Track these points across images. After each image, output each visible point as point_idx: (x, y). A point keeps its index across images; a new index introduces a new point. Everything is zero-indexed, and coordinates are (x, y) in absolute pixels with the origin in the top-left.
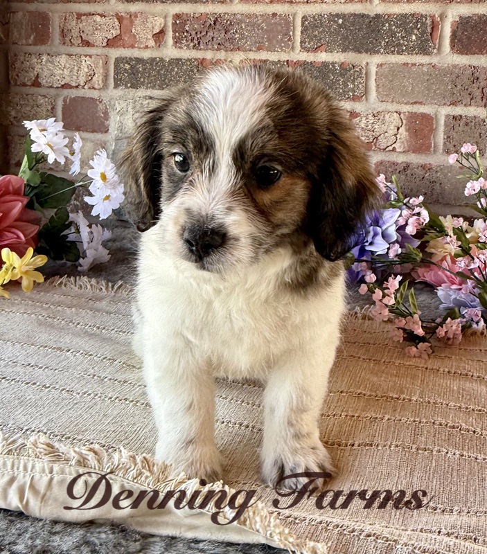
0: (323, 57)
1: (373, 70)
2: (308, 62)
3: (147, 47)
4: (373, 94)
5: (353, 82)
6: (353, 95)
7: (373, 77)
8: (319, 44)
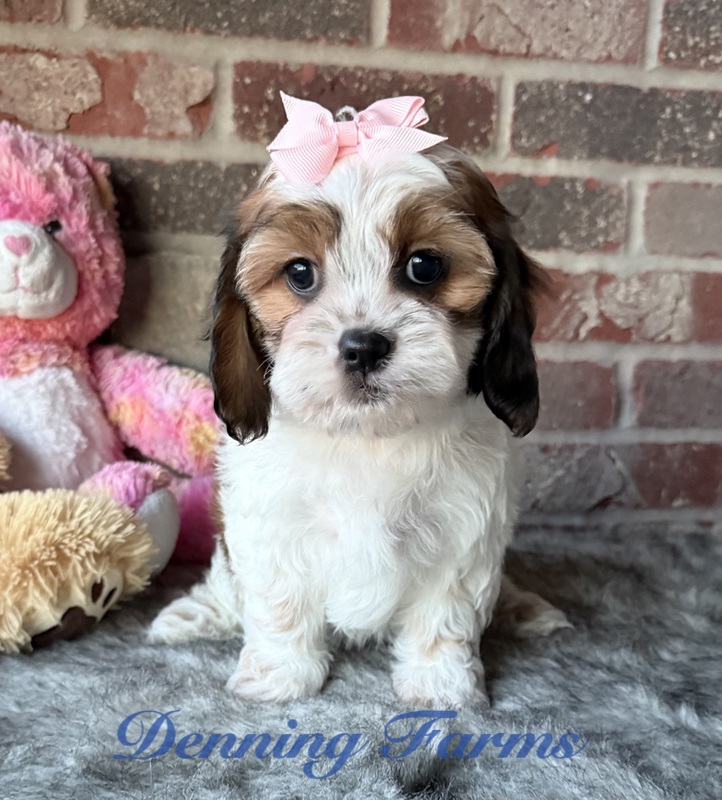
0: (551, 167)
1: (642, 193)
2: (524, 178)
3: (171, 135)
4: (638, 240)
5: (606, 216)
6: (606, 242)
7: (640, 207)
8: (546, 142)
